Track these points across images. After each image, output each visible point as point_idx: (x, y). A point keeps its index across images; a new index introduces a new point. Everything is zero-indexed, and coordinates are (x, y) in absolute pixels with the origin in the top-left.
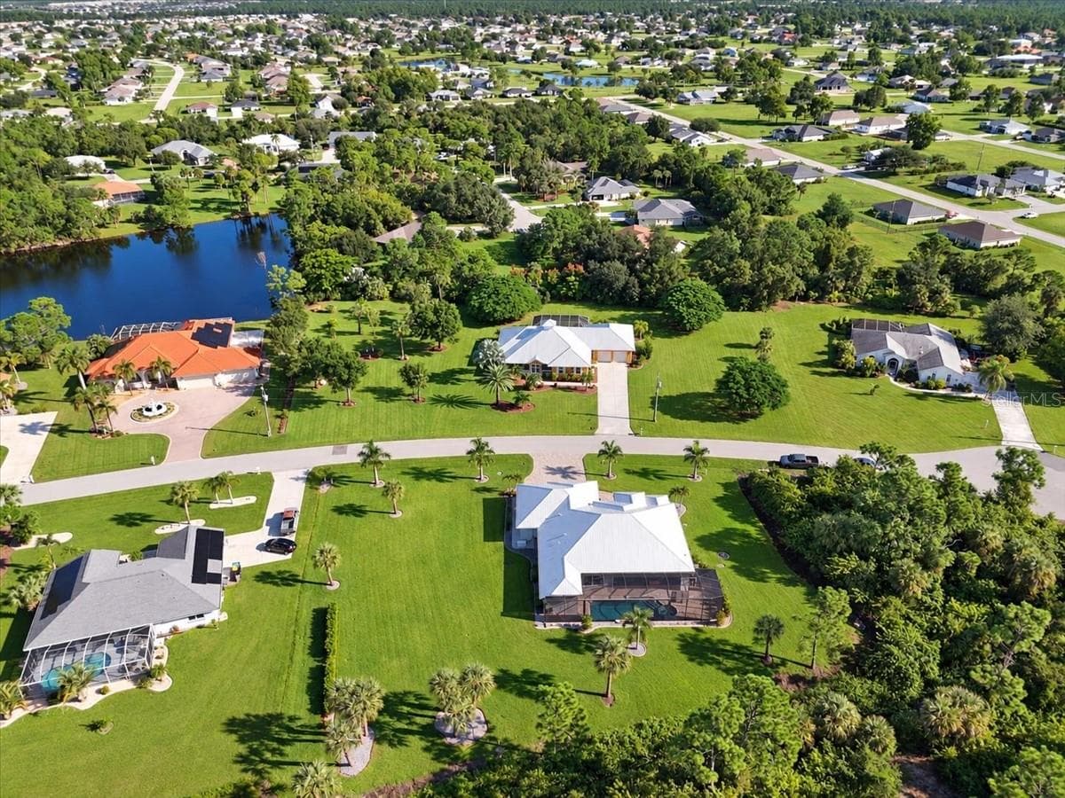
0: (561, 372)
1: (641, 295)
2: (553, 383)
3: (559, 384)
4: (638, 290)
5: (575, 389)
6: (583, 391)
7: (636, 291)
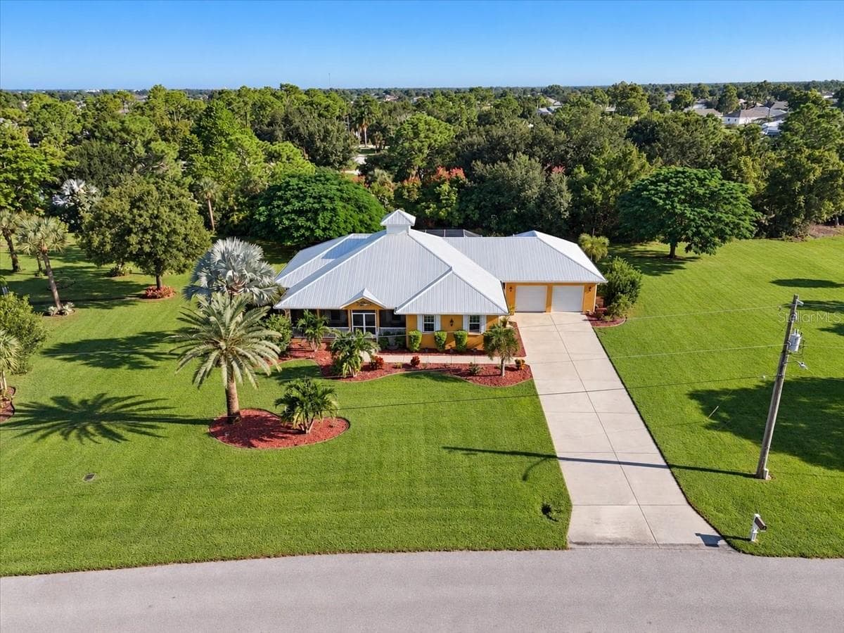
0: (429, 327)
1: (576, 205)
2: (407, 359)
3: (424, 359)
4: (568, 196)
5: (471, 372)
6: (494, 376)
7: (565, 200)
